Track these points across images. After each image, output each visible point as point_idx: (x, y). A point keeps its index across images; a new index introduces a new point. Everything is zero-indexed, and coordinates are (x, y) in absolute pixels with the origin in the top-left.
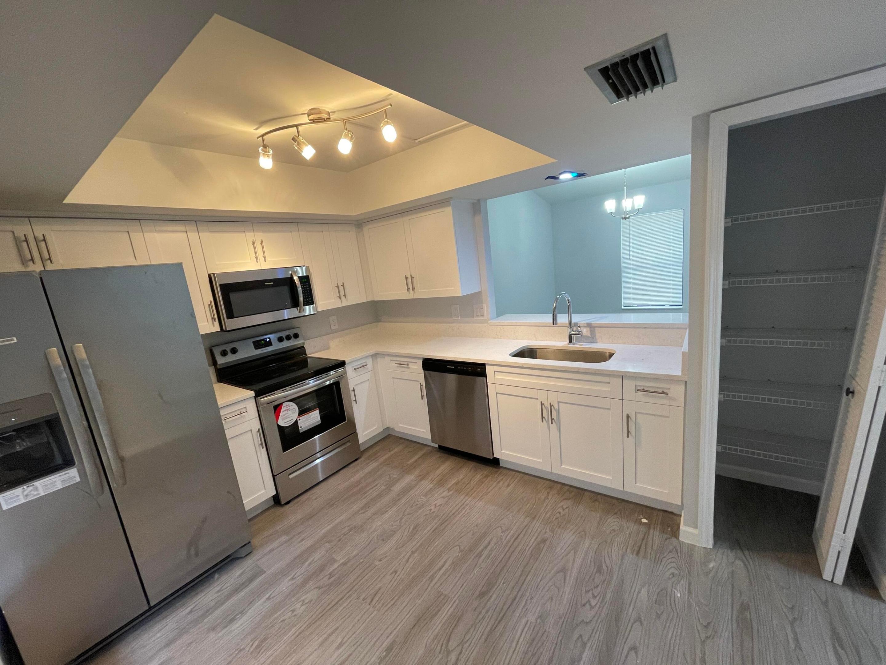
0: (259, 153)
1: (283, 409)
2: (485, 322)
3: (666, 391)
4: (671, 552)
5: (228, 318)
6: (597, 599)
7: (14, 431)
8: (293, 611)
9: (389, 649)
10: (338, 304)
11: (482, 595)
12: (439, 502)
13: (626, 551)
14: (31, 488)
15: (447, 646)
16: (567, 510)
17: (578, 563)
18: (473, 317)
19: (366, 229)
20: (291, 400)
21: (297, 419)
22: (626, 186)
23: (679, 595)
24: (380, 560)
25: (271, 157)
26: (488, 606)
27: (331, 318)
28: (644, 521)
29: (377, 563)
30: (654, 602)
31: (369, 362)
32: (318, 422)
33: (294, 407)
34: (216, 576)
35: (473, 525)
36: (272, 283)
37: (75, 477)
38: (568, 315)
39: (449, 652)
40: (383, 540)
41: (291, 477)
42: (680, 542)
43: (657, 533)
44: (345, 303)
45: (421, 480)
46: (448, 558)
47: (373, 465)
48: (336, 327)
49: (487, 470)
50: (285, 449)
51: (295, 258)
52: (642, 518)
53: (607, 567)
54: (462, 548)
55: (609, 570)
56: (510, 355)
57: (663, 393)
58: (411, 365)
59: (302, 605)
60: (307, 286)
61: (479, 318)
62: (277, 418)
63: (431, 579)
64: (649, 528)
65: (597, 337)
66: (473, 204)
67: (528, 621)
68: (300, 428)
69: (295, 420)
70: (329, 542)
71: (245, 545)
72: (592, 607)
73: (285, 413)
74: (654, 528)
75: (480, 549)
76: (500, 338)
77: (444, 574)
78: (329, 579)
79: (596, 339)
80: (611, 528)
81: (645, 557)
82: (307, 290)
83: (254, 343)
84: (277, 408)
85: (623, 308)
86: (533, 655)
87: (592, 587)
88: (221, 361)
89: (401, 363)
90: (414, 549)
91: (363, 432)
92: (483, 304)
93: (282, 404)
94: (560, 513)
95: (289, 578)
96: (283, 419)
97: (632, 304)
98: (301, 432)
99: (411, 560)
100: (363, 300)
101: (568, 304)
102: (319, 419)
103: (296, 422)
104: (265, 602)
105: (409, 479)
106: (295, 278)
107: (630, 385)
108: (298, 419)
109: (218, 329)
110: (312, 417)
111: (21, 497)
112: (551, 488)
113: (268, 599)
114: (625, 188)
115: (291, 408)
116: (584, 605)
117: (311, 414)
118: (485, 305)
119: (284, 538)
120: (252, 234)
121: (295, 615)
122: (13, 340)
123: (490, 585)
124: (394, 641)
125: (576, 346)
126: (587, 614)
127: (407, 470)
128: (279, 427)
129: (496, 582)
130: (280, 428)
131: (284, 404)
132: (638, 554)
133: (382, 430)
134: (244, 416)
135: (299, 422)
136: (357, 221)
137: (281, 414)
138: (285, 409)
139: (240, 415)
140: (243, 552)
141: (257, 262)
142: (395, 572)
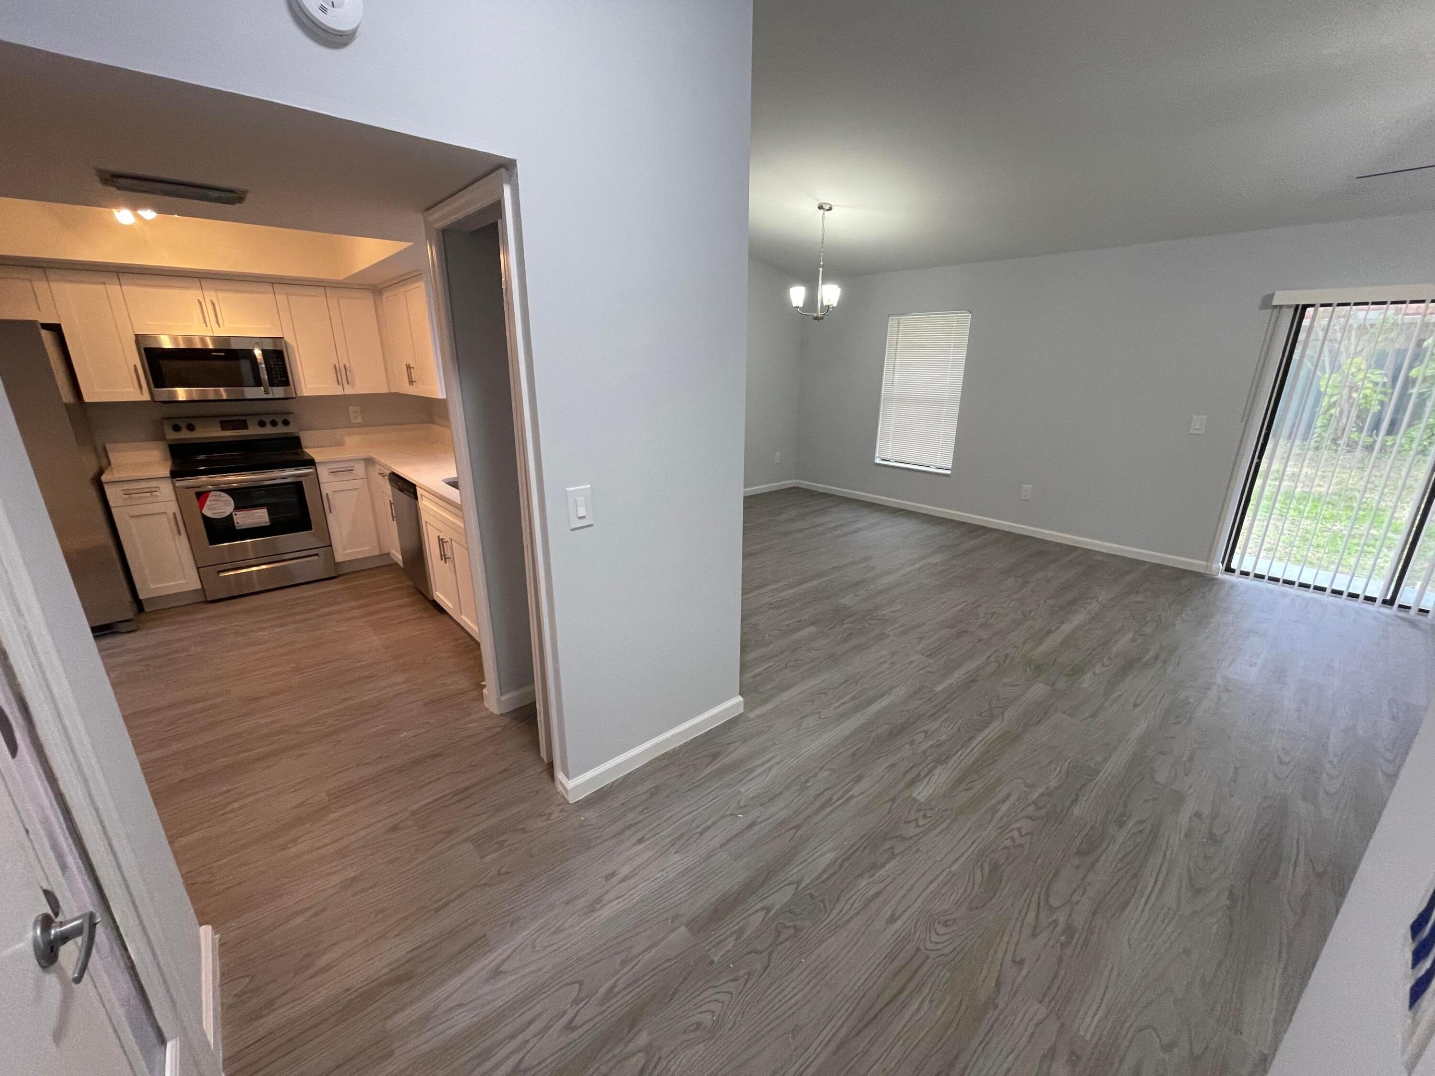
1: (210, 498)
5: (160, 387)
10: (337, 391)
11: (254, 699)
12: (340, 629)
20: (225, 491)
21: (231, 513)
27: (351, 409)
31: (360, 469)
32: (266, 522)
33: (227, 498)
36: (223, 354)
41: (223, 574)
44: (349, 391)
47: (339, 587)
48: (359, 420)
50: (213, 542)
51: (269, 326)
60: (281, 363)
62: (201, 506)
68: (236, 525)
69: (228, 513)
70: (202, 637)
73: (213, 503)
81: (427, 707)
82: (278, 368)
83: (221, 422)
84: (202, 496)
85: (878, 461)
88: (172, 435)
91: (343, 550)
93: (210, 491)
96: (209, 509)
97: (889, 457)
98: (237, 528)
100: (382, 389)
102: (267, 520)
103: (230, 516)
105: (350, 604)
106: (258, 352)
108: (234, 514)
109: (147, 397)
110: (256, 515)
114: (821, 269)
115: (222, 499)
117: (254, 511)
126: (309, 729)
128: (203, 515)
130: (206, 519)
131: (212, 493)
132: (428, 703)
133: (378, 553)
134: (156, 496)
135: (235, 517)
136: (375, 286)
137: (208, 503)
138: (214, 498)
139: (148, 494)
140: (123, 627)
141: (206, 325)
142: (219, 669)
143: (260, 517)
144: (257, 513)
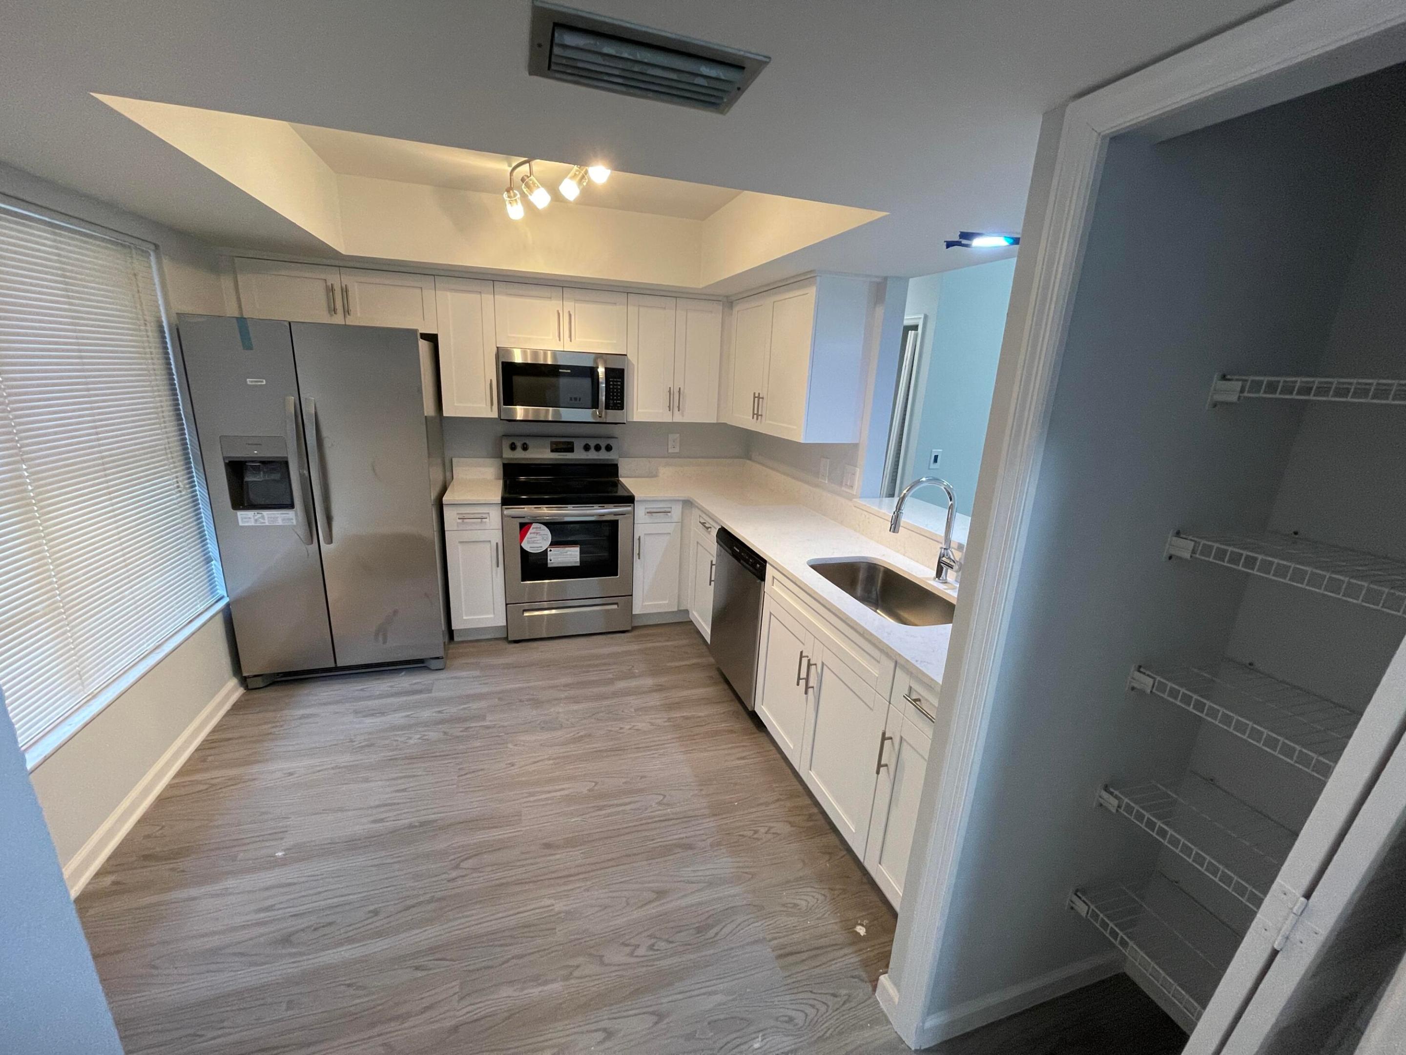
1: (531, 530)
2: (850, 498)
4: (835, 995)
5: (508, 403)
6: (651, 953)
7: (261, 462)
8: (409, 738)
9: (423, 824)
10: (665, 417)
11: (548, 846)
12: (640, 726)
13: (770, 941)
14: (259, 515)
15: (463, 861)
16: (772, 836)
17: (688, 901)
18: (841, 484)
20: (545, 524)
21: (547, 549)
23: (756, 1046)
24: (516, 745)
26: (538, 860)
27: (671, 437)
28: (861, 930)
29: (511, 746)
30: (709, 1019)
31: (677, 511)
32: (576, 562)
33: (546, 532)
35: (641, 774)
36: (569, 371)
37: (292, 519)
39: (457, 867)
40: (542, 728)
41: (526, 614)
42: (872, 998)
43: (855, 959)
44: (678, 418)
45: (656, 691)
46: (571, 788)
47: (635, 647)
48: (677, 450)
49: (750, 725)
50: (525, 578)
52: (862, 925)
53: (717, 934)
54: (596, 788)
55: (713, 940)
56: (808, 563)
58: (712, 531)
59: (419, 739)
60: (619, 383)
62: (522, 537)
63: (531, 794)
64: (853, 944)
66: (878, 284)
67: (553, 905)
68: (549, 561)
69: (544, 549)
70: (500, 699)
71: (438, 658)
72: (631, 954)
73: (533, 535)
74: (856, 952)
75: (612, 803)
77: (547, 799)
78: (461, 732)
80: (796, 901)
81: (782, 968)
82: (617, 389)
83: (552, 443)
84: (524, 527)
86: (512, 937)
87: (666, 937)
88: (508, 454)
89: (705, 523)
90: (555, 756)
91: (642, 602)
92: (856, 466)
93: (532, 523)
94: (757, 832)
95: (437, 710)
96: (529, 542)
98: (549, 566)
99: (539, 764)
100: (711, 418)
102: (578, 560)
103: (546, 552)
104: (402, 717)
106: (601, 371)
107: (903, 682)
108: (549, 549)
110: (569, 553)
111: (252, 520)
112: (792, 796)
113: (408, 716)
115: (542, 532)
116: (627, 945)
117: (567, 549)
118: (858, 470)
119: (477, 673)
121: (407, 743)
122: (262, 382)
123: (570, 843)
124: (435, 821)
125: (940, 587)
126: (616, 956)
127: (654, 672)
128: (522, 548)
129: (578, 846)
130: (524, 552)
131: (534, 525)
132: (780, 957)
133: (675, 609)
134: (485, 522)
135: (549, 553)
136: (727, 297)
137: (528, 535)
138: (534, 530)
139: (480, 520)
140: (434, 664)
141: (560, 340)
142: (513, 765)
143: (570, 556)
144: (570, 551)
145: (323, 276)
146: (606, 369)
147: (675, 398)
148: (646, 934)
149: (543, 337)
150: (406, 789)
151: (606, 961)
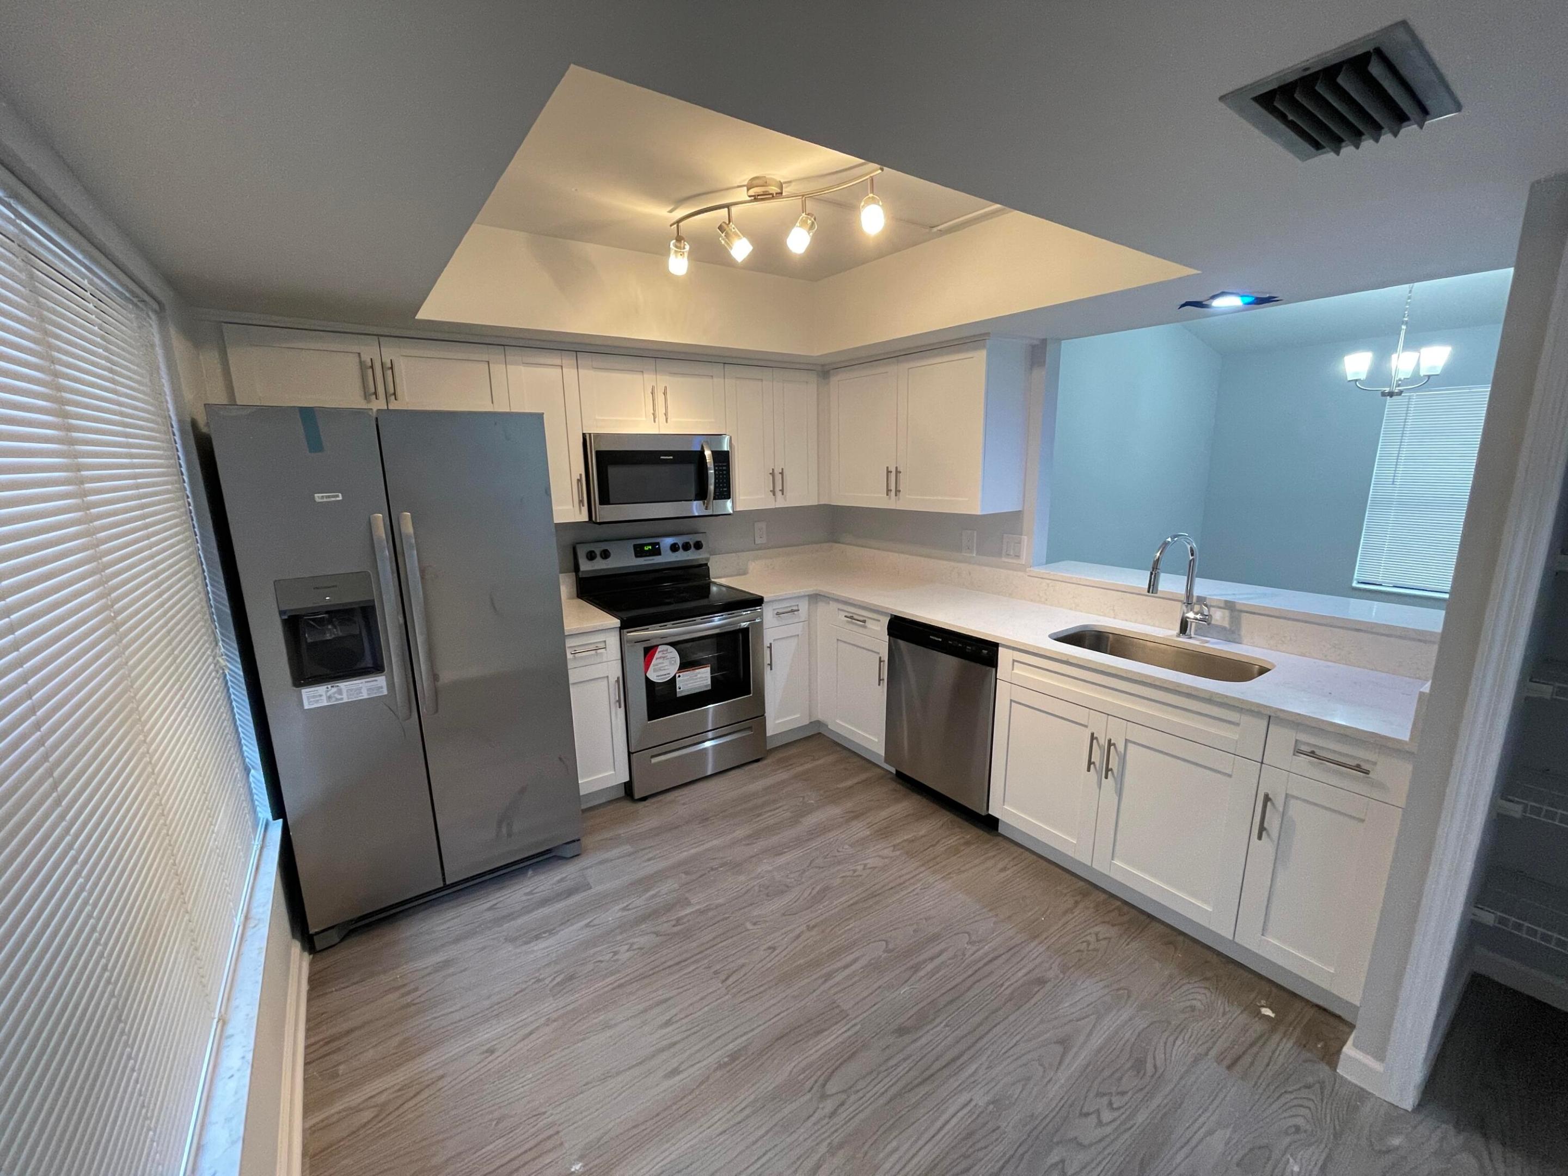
0: (669, 249)
1: (657, 655)
2: (1022, 568)
3: (1365, 766)
4: (1308, 1087)
5: (601, 503)
6: (1117, 1113)
7: (327, 612)
8: (615, 953)
9: (734, 1057)
10: (769, 503)
11: (902, 1031)
12: (870, 862)
13: (1207, 1054)
14: (334, 690)
15: (824, 1085)
16: (1104, 943)
17: (1097, 1041)
18: (999, 554)
19: (834, 379)
20: (672, 644)
21: (675, 676)
22: (1406, 323)
23: (1296, 1169)
24: (755, 924)
25: (686, 255)
26: (908, 1052)
27: (758, 525)
28: (1267, 1012)
29: (749, 926)
30: (1235, 1160)
31: (804, 606)
32: (706, 686)
33: (673, 654)
34: (530, 873)
35: (921, 916)
36: (672, 457)
37: (382, 687)
38: (1186, 577)
39: (824, 1097)
40: (768, 895)
41: (654, 760)
42: (1335, 1076)
43: (1288, 1045)
44: (780, 503)
45: (853, 819)
46: (863, 956)
47: (783, 775)
48: (764, 540)
49: (972, 833)
50: (651, 717)
51: (713, 420)
52: (1263, 1006)
53: (1155, 1067)
54: (891, 946)
55: (1157, 1076)
56: (1050, 636)
57: (1358, 768)
58: (870, 624)
59: (628, 951)
60: (724, 468)
61: (1010, 561)
62: (647, 666)
63: (828, 977)
64: (1273, 1030)
65: (1243, 632)
66: (1033, 347)
67: (971, 1100)
68: (678, 690)
69: (672, 675)
70: (686, 873)
71: (574, 841)
72: (1100, 1123)
73: (659, 661)
74: (1285, 1034)
75: (921, 958)
76: (1044, 603)
77: (848, 977)
78: (674, 926)
79: (1239, 635)
80: (1188, 1003)
81: (1244, 1077)
82: (723, 474)
83: (635, 547)
84: (649, 652)
85: (1355, 584)
86: (965, 1156)
87: (1114, 1089)
88: (586, 566)
89: (855, 617)
90: (812, 923)
91: (775, 719)
92: (1021, 535)
93: (657, 646)
94: (1089, 943)
95: (622, 906)
96: (655, 671)
97: (1379, 580)
98: (678, 695)
99: (802, 938)
100: (812, 501)
101: (1191, 558)
102: (709, 682)
103: (673, 680)
104: (582, 929)
105: (834, 811)
106: (708, 453)
107: (1282, 738)
108: (677, 675)
109: (584, 517)
110: (699, 676)
111: (324, 698)
112: (1085, 895)
113: (587, 925)
114: (1404, 327)
115: (669, 655)
116: (1087, 1115)
117: (697, 671)
118: (1025, 538)
119: (627, 848)
120: (653, 377)
121: (617, 960)
122: (338, 496)
123: (922, 1020)
124: (745, 1048)
125: (1194, 642)
126: (1088, 1131)
127: (833, 798)
128: (647, 679)
129: (934, 1020)
130: (649, 683)
131: (660, 648)
132: (1229, 1067)
133: (807, 722)
134: (601, 653)
135: (678, 679)
136: (823, 366)
137: (654, 662)
138: (660, 655)
139: (593, 652)
140: (568, 852)
141: (654, 421)
142: (773, 948)
143: (700, 679)
144: (699, 673)
145: (356, 349)
146: (713, 452)
147: (777, 481)
148: (1091, 1095)
149: (634, 419)
150: (670, 1020)
151: (1086, 1142)
